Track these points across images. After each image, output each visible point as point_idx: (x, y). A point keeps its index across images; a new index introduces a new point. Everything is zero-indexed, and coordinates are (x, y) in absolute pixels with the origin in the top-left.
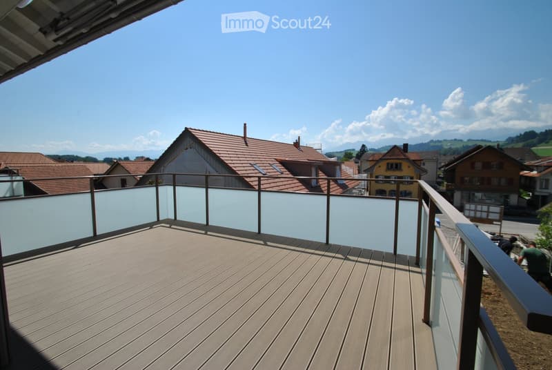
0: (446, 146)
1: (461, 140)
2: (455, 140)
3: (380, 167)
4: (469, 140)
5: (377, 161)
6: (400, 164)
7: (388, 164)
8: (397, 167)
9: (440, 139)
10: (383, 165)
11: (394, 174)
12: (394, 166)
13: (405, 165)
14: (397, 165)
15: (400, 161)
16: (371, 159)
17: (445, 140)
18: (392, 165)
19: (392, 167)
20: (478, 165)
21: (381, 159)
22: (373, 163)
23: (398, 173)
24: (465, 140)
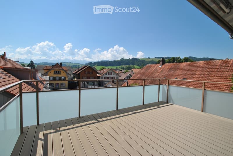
0: (68, 65)
1: (72, 63)
2: (70, 63)
3: (50, 72)
4: (75, 63)
5: (49, 70)
6: (60, 71)
7: (54, 71)
8: (59, 73)
9: (65, 62)
10: (52, 72)
11: (57, 76)
12: (57, 72)
13: (62, 72)
14: (58, 72)
15: (60, 70)
16: (45, 68)
17: (67, 62)
18: (56, 72)
19: (56, 73)
20: (87, 72)
21: (51, 69)
22: (47, 71)
23: (59, 76)
24: (74, 63)
